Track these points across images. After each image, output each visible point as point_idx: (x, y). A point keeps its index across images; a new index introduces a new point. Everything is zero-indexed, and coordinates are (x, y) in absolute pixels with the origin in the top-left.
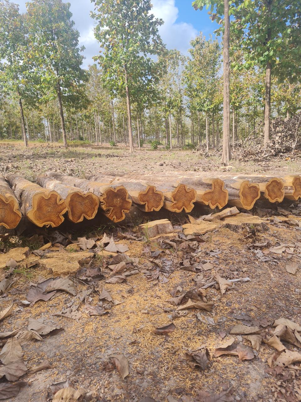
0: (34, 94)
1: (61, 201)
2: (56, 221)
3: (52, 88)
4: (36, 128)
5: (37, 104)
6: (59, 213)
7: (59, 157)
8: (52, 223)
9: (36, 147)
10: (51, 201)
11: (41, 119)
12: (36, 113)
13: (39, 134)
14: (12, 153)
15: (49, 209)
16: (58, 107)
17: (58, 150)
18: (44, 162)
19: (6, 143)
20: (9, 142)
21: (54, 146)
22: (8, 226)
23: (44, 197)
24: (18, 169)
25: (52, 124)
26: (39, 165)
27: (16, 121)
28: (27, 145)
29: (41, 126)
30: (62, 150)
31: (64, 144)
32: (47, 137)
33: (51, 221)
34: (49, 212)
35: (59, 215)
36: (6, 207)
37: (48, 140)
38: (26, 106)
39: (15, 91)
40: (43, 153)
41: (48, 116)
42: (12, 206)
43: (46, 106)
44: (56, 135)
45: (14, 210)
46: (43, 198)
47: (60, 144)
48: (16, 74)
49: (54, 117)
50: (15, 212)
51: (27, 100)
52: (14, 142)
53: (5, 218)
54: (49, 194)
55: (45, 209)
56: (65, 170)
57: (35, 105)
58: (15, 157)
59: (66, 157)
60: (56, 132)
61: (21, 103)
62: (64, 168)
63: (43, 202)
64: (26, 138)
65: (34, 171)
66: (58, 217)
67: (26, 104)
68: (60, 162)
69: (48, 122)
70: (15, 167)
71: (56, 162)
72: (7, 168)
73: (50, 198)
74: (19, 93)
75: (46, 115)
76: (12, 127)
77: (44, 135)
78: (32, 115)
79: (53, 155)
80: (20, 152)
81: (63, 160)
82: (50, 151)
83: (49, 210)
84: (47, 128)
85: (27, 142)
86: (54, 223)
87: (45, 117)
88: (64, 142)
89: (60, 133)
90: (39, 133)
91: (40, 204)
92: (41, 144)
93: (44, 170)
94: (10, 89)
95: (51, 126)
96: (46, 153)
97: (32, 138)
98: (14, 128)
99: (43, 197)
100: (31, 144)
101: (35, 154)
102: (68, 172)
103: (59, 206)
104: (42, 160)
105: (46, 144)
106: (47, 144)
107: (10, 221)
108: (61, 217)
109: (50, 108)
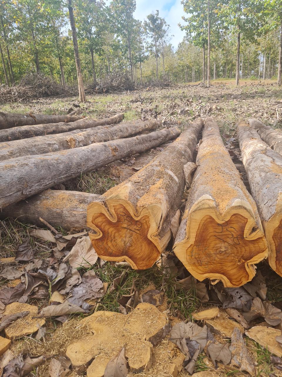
0: (255, 25)
1: (254, 233)
2: (235, 277)
3: (275, 15)
4: (251, 64)
5: (256, 37)
6: (246, 259)
7: (269, 97)
8: (225, 277)
9: (246, 86)
10: (230, 229)
11: (258, 55)
12: (253, 47)
13: (253, 71)
14: (221, 93)
15: (223, 247)
16: (278, 38)
17: (270, 89)
18: (251, 102)
19: (220, 82)
20: (222, 81)
21: (266, 83)
22: (134, 265)
23: (214, 217)
24: (221, 111)
25: (268, 59)
26: (244, 107)
27: (233, 59)
28: (238, 83)
29: (256, 62)
30: (274, 88)
31: (277, 81)
32: (260, 74)
33: (223, 274)
34: (220, 253)
35: (244, 263)
36: (134, 227)
37: (261, 77)
38: (244, 41)
39: (235, 25)
40: (252, 92)
41: (265, 50)
42: (146, 227)
43: (265, 38)
44: (270, 71)
45: (149, 237)
46: (211, 220)
47: (273, 81)
48: (239, 5)
49: (272, 51)
50: (151, 239)
51: (246, 33)
52: (227, 81)
53: (131, 248)
54: (228, 212)
55: (212, 245)
56: (273, 114)
57: (253, 39)
58: (222, 97)
59: (277, 96)
60: (271, 68)
61: (239, 38)
62: (273, 112)
63: (211, 230)
64: (239, 76)
65: (237, 114)
66: (242, 267)
67: (244, 39)
68: (270, 103)
69: (264, 57)
70: (218, 109)
71: (265, 103)
72: (211, 110)
73: (228, 223)
74: (239, 26)
75: (264, 49)
76: (228, 65)
77: (258, 71)
78: (249, 50)
79: (262, 94)
80: (229, 92)
81: (273, 100)
82: (260, 89)
83: (223, 249)
84: (262, 64)
85: (238, 80)
86: (230, 280)
87: (263, 51)
88: (278, 78)
89: (275, 69)
90: (253, 69)
91: (203, 232)
92: (253, 81)
93: (249, 113)
94: (231, 23)
95: (267, 62)
96: (256, 92)
97: (245, 75)
98: (230, 66)
99: (211, 218)
100: (242, 82)
101: (243, 93)
102: (278, 117)
103: (247, 243)
104: (249, 100)
105: (257, 82)
106: (259, 82)
107: (139, 256)
108: (247, 270)
109: (269, 40)
